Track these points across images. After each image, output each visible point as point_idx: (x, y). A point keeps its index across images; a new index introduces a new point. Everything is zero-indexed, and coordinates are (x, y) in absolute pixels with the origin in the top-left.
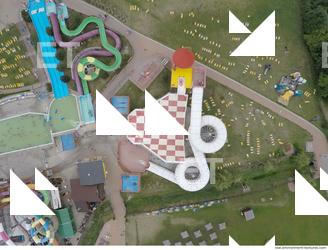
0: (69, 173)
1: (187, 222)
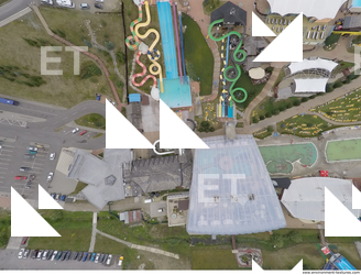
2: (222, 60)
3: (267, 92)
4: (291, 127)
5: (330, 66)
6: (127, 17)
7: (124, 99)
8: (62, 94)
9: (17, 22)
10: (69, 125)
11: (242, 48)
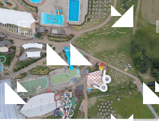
0: (74, 88)
1: (103, 100)
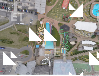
2: (63, 38)
3: (75, 48)
4: (82, 58)
5: (94, 43)
6: (38, 27)
7: (35, 47)
8: (18, 45)
9: (9, 28)
10: (18, 54)
11: (68, 36)
